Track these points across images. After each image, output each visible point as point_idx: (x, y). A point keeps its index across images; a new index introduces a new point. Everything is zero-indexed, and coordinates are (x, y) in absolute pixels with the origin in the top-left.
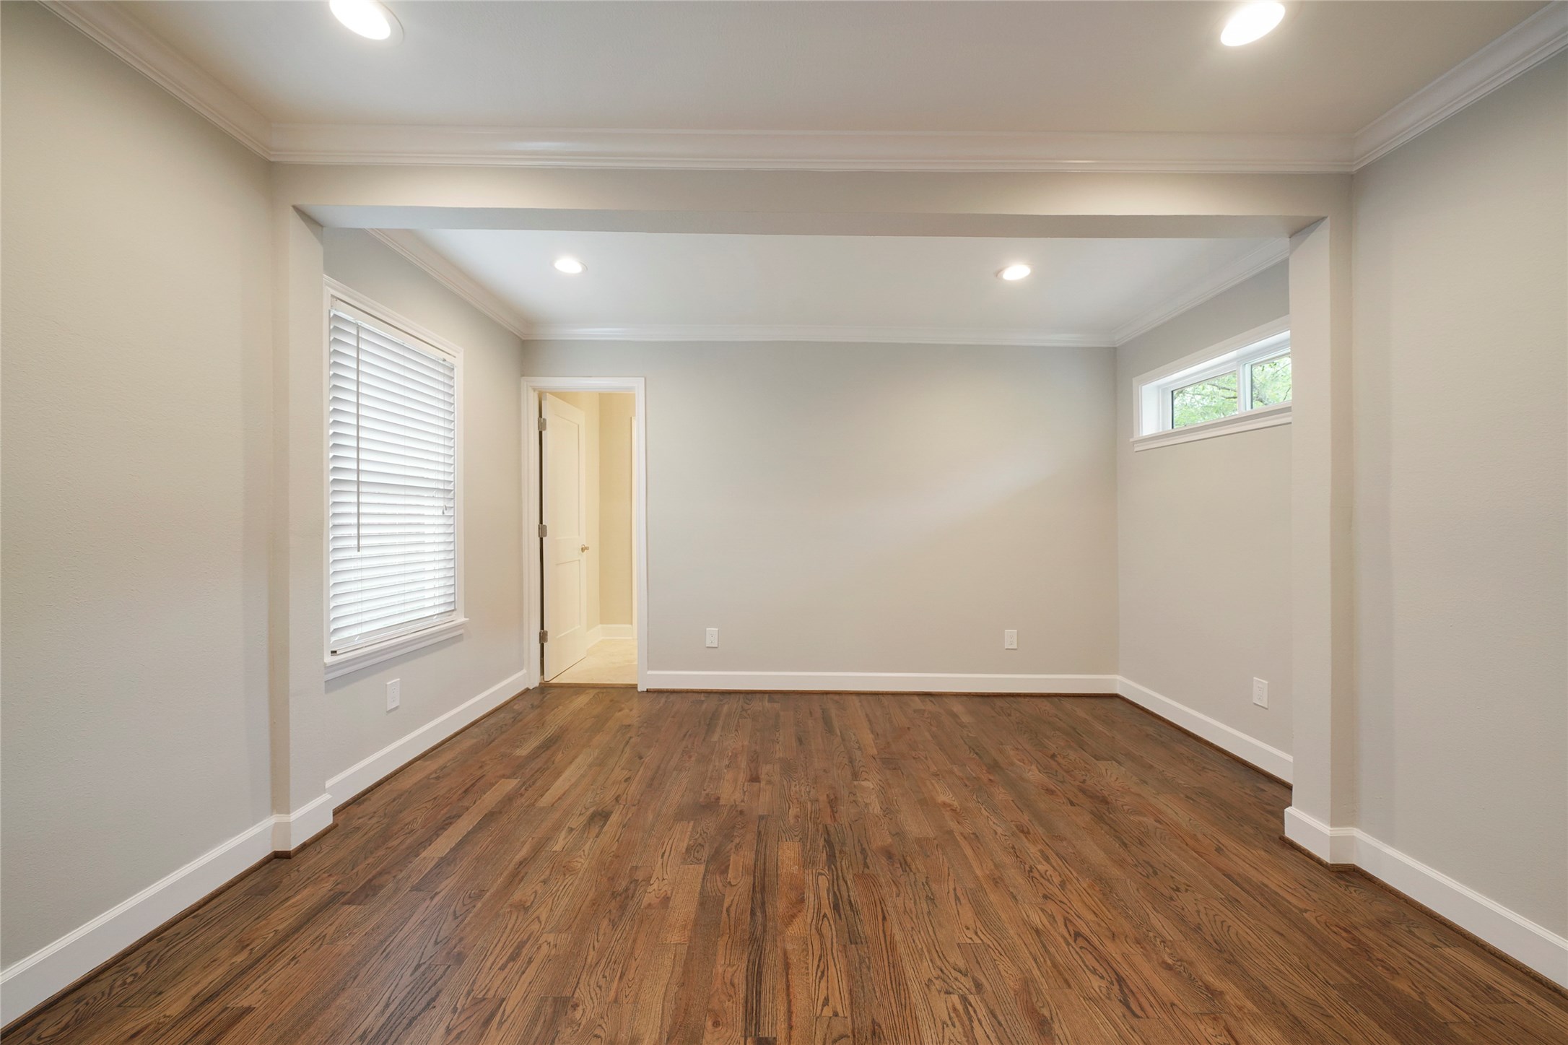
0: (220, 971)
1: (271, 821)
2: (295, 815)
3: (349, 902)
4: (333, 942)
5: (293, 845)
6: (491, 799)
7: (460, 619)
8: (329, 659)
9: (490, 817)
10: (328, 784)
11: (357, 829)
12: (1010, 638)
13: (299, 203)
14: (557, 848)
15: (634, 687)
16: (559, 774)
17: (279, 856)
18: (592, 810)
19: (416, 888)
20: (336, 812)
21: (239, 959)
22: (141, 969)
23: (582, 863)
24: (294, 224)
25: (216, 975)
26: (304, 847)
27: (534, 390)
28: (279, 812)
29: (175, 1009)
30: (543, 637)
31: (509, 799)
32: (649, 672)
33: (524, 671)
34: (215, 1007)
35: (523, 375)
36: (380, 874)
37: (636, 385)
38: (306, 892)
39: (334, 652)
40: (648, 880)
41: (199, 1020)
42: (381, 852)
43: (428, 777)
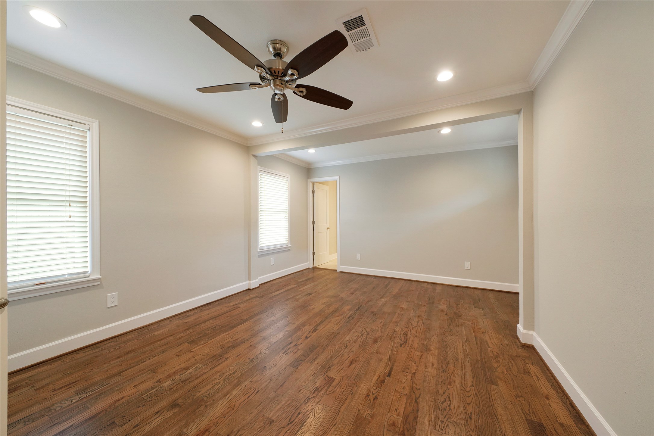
0: (238, 302)
1: (248, 282)
2: (252, 282)
3: (258, 298)
4: (254, 302)
5: (252, 288)
6: (289, 287)
7: (290, 245)
8: (259, 250)
9: (288, 290)
10: (258, 278)
11: (263, 288)
12: (467, 265)
13: (253, 154)
14: (298, 297)
15: (337, 270)
16: (306, 285)
17: (249, 289)
18: (309, 293)
19: (270, 298)
20: (260, 285)
21: (241, 301)
22: (228, 300)
23: (301, 300)
24: (252, 158)
25: (237, 302)
26: (253, 289)
27: (311, 182)
28: (250, 280)
29: (232, 305)
30: (314, 254)
31: (293, 288)
32: (340, 266)
33: (308, 263)
34: (236, 306)
35: (308, 179)
36: (264, 295)
37: (337, 178)
38: (252, 295)
39: (260, 249)
40: (312, 305)
41: (235, 306)
42: (266, 292)
43: (279, 282)
